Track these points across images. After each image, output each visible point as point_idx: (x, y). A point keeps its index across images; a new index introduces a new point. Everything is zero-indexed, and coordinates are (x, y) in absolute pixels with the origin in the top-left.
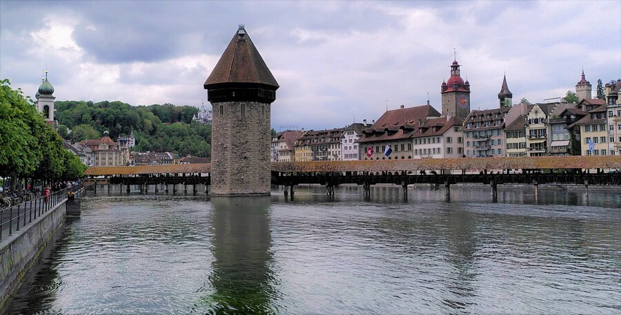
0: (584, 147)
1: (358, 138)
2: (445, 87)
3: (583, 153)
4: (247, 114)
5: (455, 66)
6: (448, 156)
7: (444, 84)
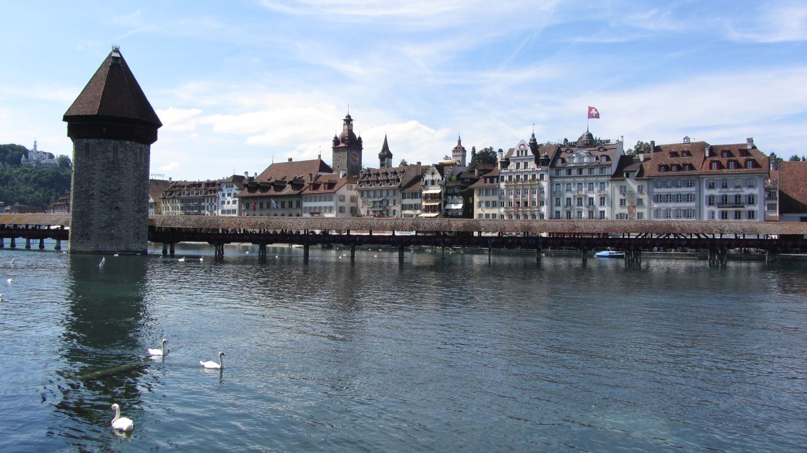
0: (477, 211)
1: (238, 192)
2: (336, 141)
3: (475, 217)
4: (120, 156)
5: (348, 120)
6: (341, 216)
7: (336, 138)
